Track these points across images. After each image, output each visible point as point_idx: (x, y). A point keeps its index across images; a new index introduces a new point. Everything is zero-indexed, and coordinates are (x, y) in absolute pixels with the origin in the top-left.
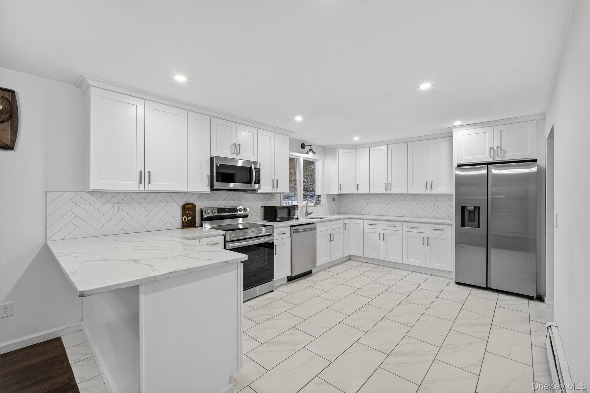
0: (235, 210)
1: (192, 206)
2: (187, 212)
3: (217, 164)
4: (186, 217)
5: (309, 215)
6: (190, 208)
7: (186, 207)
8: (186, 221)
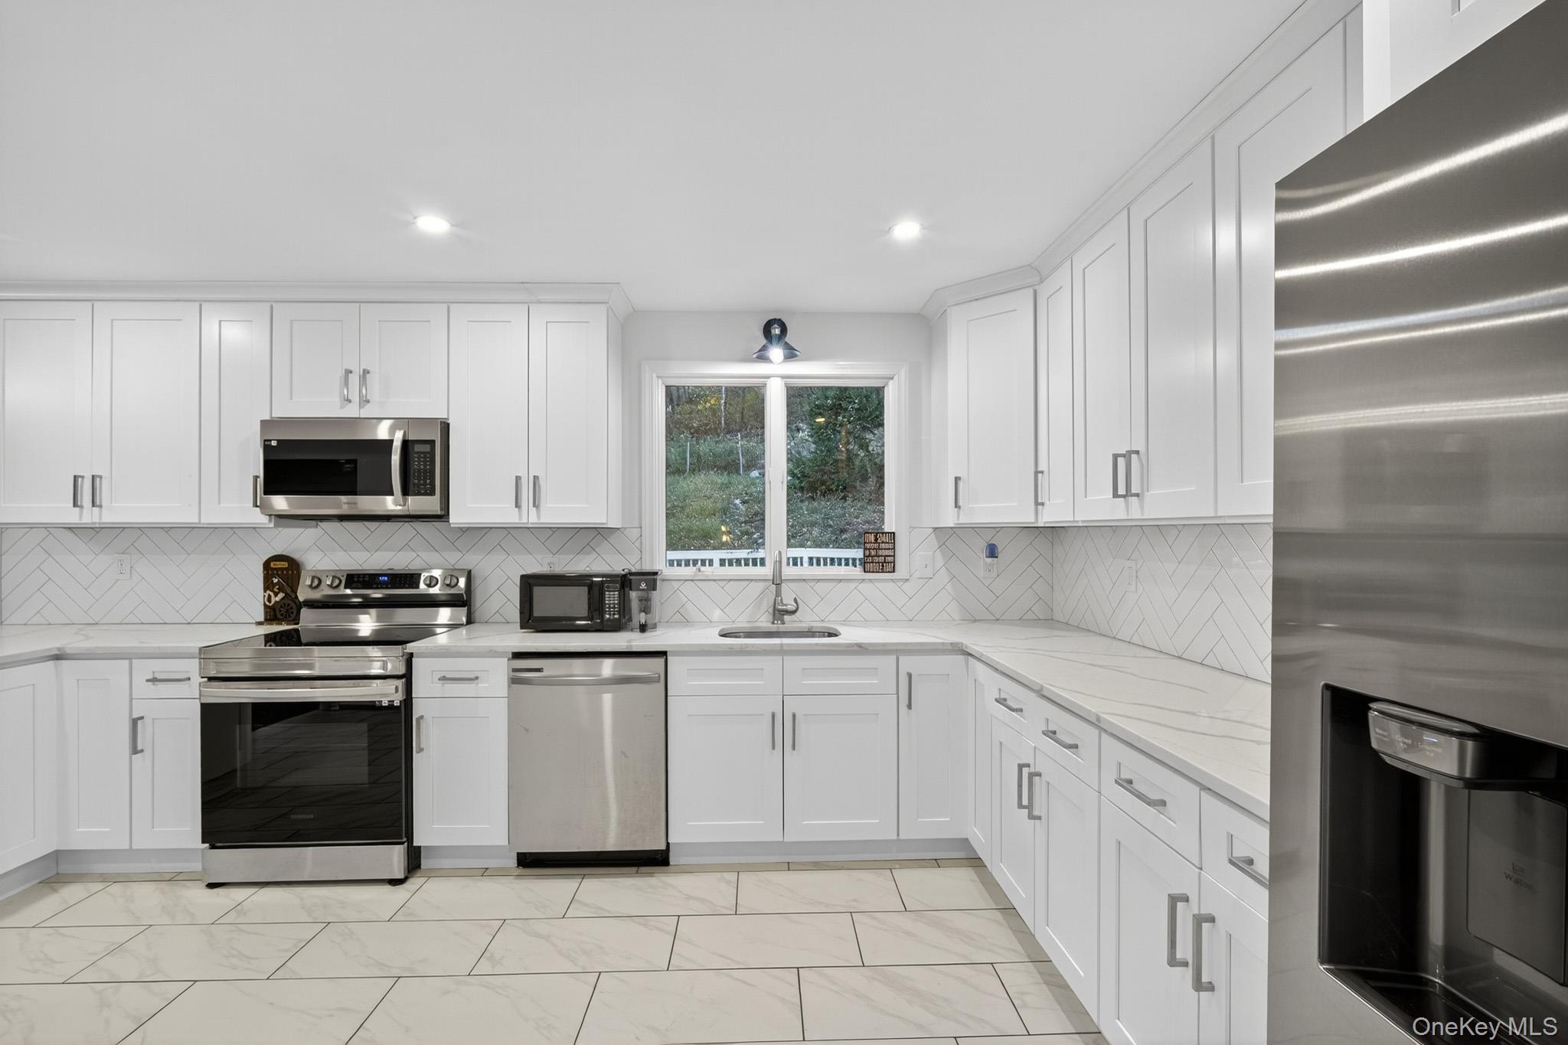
0: (410, 579)
1: (285, 565)
2: (275, 581)
3: (271, 441)
4: (271, 594)
5: (786, 618)
6: (282, 569)
7: (272, 566)
8: (271, 605)
